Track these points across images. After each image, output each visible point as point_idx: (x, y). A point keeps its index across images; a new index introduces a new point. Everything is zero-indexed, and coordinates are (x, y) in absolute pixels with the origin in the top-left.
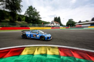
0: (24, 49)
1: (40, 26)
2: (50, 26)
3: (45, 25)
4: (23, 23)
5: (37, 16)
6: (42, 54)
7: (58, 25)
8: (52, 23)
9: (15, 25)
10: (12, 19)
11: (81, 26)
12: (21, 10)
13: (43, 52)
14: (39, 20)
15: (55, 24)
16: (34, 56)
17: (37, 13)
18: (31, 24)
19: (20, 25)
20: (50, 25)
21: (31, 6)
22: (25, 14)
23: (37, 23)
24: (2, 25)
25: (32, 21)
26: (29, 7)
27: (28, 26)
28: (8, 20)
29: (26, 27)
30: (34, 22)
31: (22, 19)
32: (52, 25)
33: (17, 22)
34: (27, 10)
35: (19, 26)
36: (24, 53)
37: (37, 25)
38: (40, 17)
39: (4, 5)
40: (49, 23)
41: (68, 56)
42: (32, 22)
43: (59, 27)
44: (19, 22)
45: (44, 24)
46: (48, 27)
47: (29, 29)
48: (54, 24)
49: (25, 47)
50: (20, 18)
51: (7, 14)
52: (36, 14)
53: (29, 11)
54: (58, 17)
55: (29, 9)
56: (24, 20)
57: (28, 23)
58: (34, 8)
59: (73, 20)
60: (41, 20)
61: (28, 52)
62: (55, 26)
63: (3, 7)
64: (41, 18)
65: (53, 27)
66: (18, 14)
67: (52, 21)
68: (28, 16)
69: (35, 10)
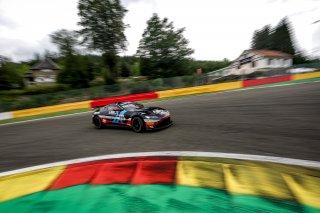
2: (235, 78)
4: (137, 80)
5: (177, 47)
7: (280, 65)
8: (245, 59)
10: (109, 74)
14: (187, 60)
15: (262, 64)
18: (160, 80)
20: (233, 71)
21: (155, 18)
22: (138, 51)
23: (180, 74)
24: (92, 94)
25: (160, 70)
27: (151, 88)
28: (101, 79)
29: (146, 91)
30: (169, 71)
31: (132, 70)
32: (247, 69)
33: (121, 80)
34: (143, 35)
35: (127, 92)
37: (179, 78)
38: (188, 46)
39: (90, 41)
42: (160, 73)
44: (126, 80)
45: (204, 71)
47: (156, 96)
48: (253, 65)
52: (174, 38)
53: (148, 36)
55: (149, 29)
56: (138, 70)
57: (149, 79)
58: (165, 20)
60: (192, 61)
63: (89, 47)
64: (192, 52)
65: (250, 78)
66: (119, 57)
67: (245, 53)
68: (147, 54)
69: (168, 27)
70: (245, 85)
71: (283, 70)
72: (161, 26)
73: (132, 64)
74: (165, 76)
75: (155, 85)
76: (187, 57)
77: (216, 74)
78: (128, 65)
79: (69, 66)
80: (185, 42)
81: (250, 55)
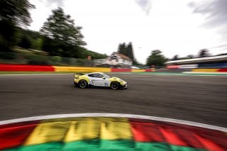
0: (34, 127)
1: (82, 65)
2: (108, 66)
3: (95, 61)
4: (37, 53)
5: (76, 38)
6: (87, 141)
7: (128, 63)
8: (113, 57)
9: (11, 58)
11: (177, 68)
13: (91, 134)
14: (81, 48)
15: (121, 61)
16: (67, 147)
17: (75, 30)
18: (59, 58)
20: (108, 62)
22: (42, 30)
23: (76, 57)
25: (61, 50)
26: (54, 12)
27: (50, 62)
30: (68, 52)
31: (34, 44)
32: (114, 62)
34: (48, 20)
35: (24, 62)
36: (37, 138)
37: (74, 60)
38: (83, 40)
40: (105, 57)
41: (152, 141)
42: (61, 53)
44: (25, 51)
45: (93, 58)
47: (53, 70)
48: (117, 61)
49: (38, 122)
50: (28, 39)
53: (53, 21)
57: (50, 55)
58: (69, 17)
59: (161, 54)
60: (85, 49)
61: (48, 136)
62: (118, 66)
64: (86, 44)
65: (115, 67)
66: (20, 28)
67: (114, 53)
68: (51, 35)
69: (70, 22)
70: (113, 71)
71: (128, 66)
72: (65, 19)
73: (35, 38)
74: (64, 55)
75: (54, 61)
76: (82, 46)
77: (99, 62)
80: (81, 36)
81: (116, 55)
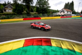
3: (54, 14)
7: (70, 13)
9: (30, 16)
10: (28, 11)
12: (33, 1)
15: (66, 13)
18: (41, 14)
19: (33, 15)
20: (59, 14)
22: (36, 5)
24: (23, 16)
28: (25, 12)
29: (38, 17)
30: (43, 12)
32: (62, 14)
34: (37, 0)
35: (33, 17)
43: (70, 16)
44: (32, 13)
45: (52, 13)
46: (57, 16)
47: (41, 19)
48: (64, 13)
51: (24, 7)
54: (70, 3)
62: (65, 15)
64: (50, 7)
65: (63, 16)
68: (38, 6)
70: (61, 18)
78: (33, 9)
79: (16, 8)
81: (63, 10)
